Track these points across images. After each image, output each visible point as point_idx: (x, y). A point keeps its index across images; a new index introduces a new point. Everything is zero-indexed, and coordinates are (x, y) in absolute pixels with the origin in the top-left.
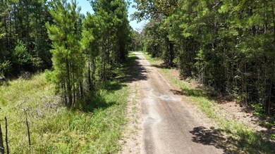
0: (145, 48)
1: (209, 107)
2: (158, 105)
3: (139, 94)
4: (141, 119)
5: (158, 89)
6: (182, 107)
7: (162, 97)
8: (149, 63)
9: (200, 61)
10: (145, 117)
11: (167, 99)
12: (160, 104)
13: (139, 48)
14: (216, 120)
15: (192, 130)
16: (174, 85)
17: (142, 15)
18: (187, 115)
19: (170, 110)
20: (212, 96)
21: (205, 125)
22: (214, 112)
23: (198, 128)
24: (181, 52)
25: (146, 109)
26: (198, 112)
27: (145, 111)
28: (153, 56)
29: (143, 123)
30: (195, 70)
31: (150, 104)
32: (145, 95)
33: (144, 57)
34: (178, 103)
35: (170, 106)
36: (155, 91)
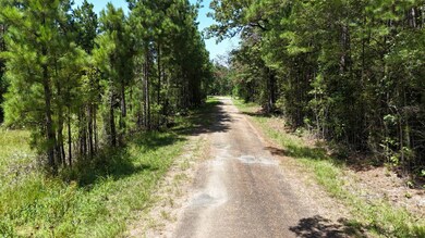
0: (236, 90)
1: (333, 177)
2: (230, 171)
3: (200, 152)
4: (184, 198)
5: (240, 146)
6: (279, 177)
7: (243, 159)
8: (237, 110)
9: (319, 96)
10: (195, 195)
11: (251, 162)
12: (236, 170)
13: (227, 91)
14: (347, 202)
15: (296, 223)
16: (271, 140)
17: (223, 30)
18: (286, 192)
19: (253, 181)
20: (339, 158)
21: (321, 212)
22: (343, 188)
23: (309, 220)
24: (288, 87)
25: (204, 179)
26: (308, 185)
27: (198, 183)
28: (247, 101)
29: (185, 205)
30: (311, 114)
31: (214, 169)
32: (211, 154)
33: (231, 102)
34: (273, 169)
35: (254, 174)
36: (234, 148)
